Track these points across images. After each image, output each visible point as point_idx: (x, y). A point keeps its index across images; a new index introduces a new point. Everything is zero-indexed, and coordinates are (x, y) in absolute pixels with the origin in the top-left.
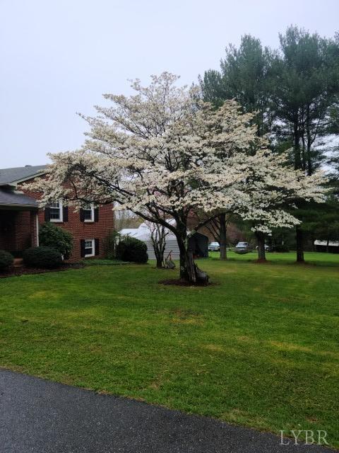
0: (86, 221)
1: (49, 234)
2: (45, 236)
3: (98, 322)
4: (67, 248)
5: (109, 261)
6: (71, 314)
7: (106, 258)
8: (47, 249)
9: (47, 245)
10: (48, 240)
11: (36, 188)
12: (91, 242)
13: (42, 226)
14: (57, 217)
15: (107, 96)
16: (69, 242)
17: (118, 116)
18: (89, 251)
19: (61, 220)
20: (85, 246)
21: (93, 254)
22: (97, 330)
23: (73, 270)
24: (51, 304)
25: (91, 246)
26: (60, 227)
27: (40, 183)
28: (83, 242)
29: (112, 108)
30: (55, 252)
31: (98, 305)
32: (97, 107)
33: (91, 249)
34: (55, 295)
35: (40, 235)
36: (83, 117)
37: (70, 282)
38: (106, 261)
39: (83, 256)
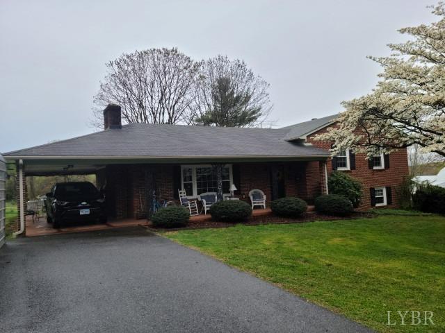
0: (375, 168)
1: (338, 182)
2: (334, 184)
3: (411, 277)
4: (357, 197)
5: (404, 211)
6: (375, 264)
7: (402, 208)
8: (336, 197)
9: (336, 193)
10: (337, 188)
11: (328, 137)
12: (382, 191)
13: (331, 175)
14: (344, 165)
15: (403, 31)
16: (358, 190)
17: (416, 49)
18: (381, 200)
19: (348, 168)
20: (375, 195)
21: (385, 203)
22: (411, 286)
23: (365, 219)
24: (352, 252)
25: (382, 194)
26: (348, 175)
27: (332, 133)
28: (372, 191)
29: (408, 42)
30: (345, 200)
31: (404, 258)
32: (391, 46)
33: (382, 198)
34: (354, 243)
35: (329, 183)
36: (374, 60)
37: (365, 231)
38: (401, 212)
39: (373, 205)
